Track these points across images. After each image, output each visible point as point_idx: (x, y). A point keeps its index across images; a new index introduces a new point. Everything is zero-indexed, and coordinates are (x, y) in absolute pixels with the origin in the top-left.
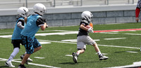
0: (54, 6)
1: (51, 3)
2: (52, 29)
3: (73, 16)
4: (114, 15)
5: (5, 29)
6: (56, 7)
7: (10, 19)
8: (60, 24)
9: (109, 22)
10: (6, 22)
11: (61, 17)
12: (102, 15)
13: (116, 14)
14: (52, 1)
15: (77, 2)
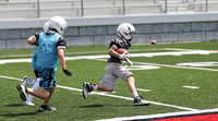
0: (165, 12)
1: (160, 6)
2: (162, 46)
3: (194, 27)
5: (92, 46)
6: (168, 13)
7: (99, 31)
8: (174, 39)
10: (93, 36)
11: (176, 28)
14: (162, 3)
15: (201, 6)
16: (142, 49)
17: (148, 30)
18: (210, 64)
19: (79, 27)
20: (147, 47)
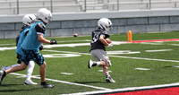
0: (85, 11)
1: (81, 6)
2: (82, 38)
4: (157, 21)
6: (87, 12)
9: (152, 30)
11: (93, 24)
12: (143, 21)
13: (160, 21)
14: (82, 4)
15: (113, 6)
16: (67, 41)
17: (71, 25)
18: (121, 52)
19: (15, 23)
20: (71, 39)
